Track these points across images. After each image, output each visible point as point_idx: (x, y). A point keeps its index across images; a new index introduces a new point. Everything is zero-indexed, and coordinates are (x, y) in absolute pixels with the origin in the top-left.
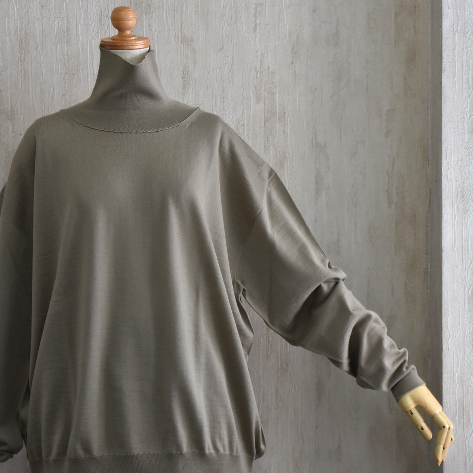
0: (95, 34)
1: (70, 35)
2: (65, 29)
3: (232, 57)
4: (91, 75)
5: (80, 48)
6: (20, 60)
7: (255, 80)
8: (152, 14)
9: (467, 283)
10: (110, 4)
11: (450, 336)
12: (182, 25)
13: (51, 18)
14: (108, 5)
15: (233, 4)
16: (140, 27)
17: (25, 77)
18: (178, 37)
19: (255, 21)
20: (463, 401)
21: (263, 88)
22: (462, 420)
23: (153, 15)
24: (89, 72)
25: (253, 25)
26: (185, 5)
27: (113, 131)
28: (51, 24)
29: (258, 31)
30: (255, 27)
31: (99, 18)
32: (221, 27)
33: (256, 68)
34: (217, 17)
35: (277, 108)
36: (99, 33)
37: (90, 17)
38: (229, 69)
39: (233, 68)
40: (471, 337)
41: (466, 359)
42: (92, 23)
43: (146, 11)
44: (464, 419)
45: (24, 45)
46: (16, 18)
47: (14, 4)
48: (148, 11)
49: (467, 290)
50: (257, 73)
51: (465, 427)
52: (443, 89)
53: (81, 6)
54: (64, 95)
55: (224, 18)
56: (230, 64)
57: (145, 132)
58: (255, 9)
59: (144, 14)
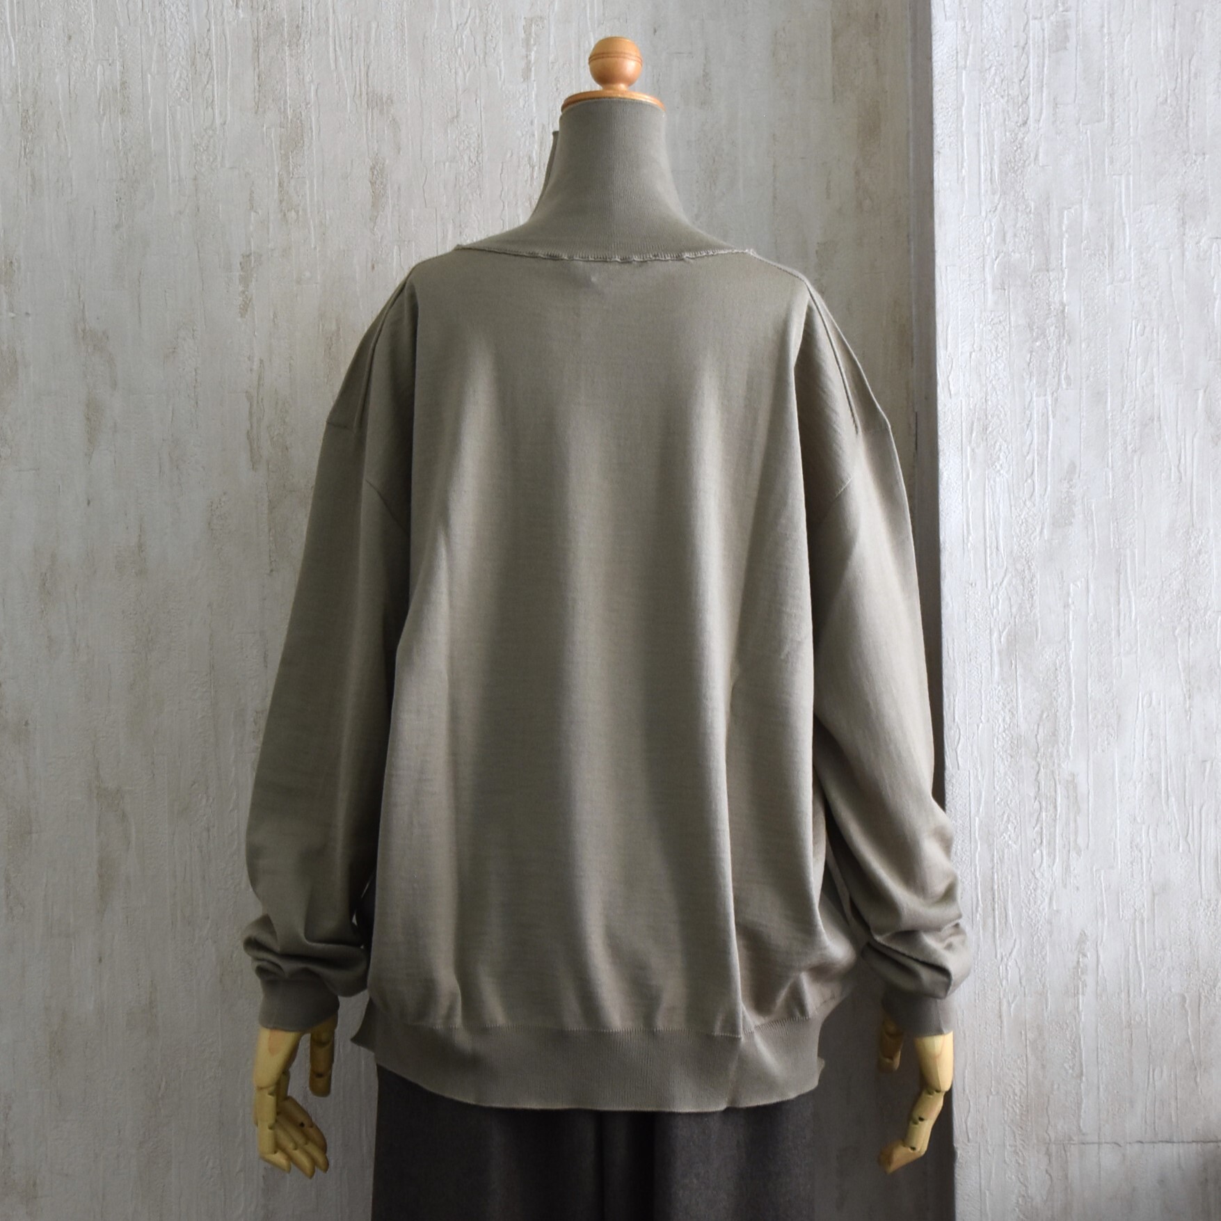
0: (182, 93)
1: (128, 98)
2: (119, 83)
3: (476, 135)
4: (174, 181)
5: (151, 125)
6: (23, 153)
7: (528, 185)
8: (304, 47)
9: (995, 620)
10: (213, 27)
11: (961, 737)
12: (368, 67)
13: (89, 61)
14: (209, 30)
15: (478, 21)
16: (278, 76)
17: (34, 191)
18: (361, 95)
19: (527, 56)
20: (993, 879)
22: (990, 921)
23: (306, 49)
24: (170, 175)
25: (523, 64)
26: (374, 25)
28: (87, 76)
29: (533, 78)
30: (528, 69)
31: (189, 59)
32: (453, 71)
33: (530, 158)
34: (444, 49)
36: (191, 90)
37: (170, 56)
38: (472, 162)
39: (480, 159)
40: (1008, 739)
41: (997, 788)
42: (176, 70)
43: (290, 41)
44: (994, 918)
45: (31, 122)
46: (13, 63)
47: (10, 34)
48: (295, 40)
49: (995, 635)
50: (533, 167)
51: (997, 935)
52: (936, 195)
53: (151, 34)
54: (117, 227)
55: (460, 51)
56: (474, 149)
58: (527, 29)
59: (287, 48)
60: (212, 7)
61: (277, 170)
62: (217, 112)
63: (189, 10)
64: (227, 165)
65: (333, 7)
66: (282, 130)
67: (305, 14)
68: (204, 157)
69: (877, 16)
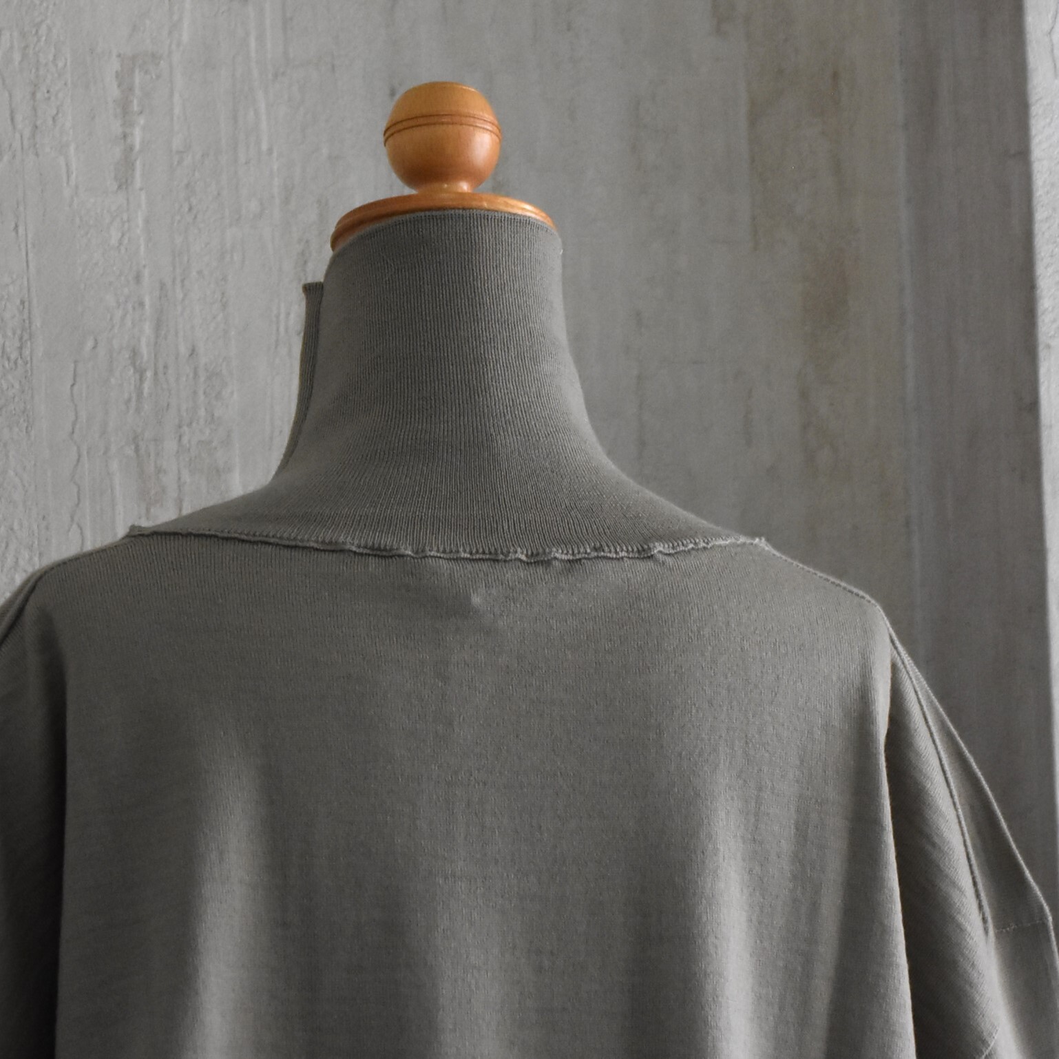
3: (18, 302)
7: (131, 411)
15: (17, 57)
19: (125, 136)
21: (170, 445)
25: (118, 152)
29: (138, 183)
30: (127, 163)
33: (135, 353)
38: (9, 359)
39: (27, 352)
50: (141, 373)
52: (1045, 434)
56: (14, 334)
58: (123, 80)
69: (835, 76)
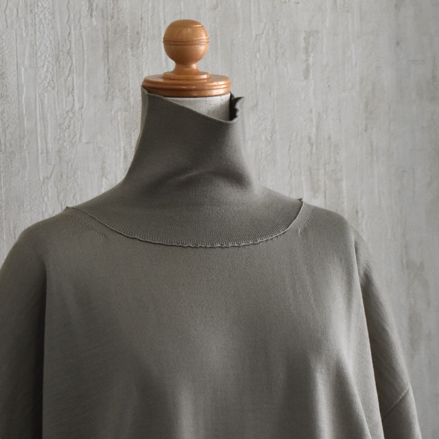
0: (48, 83)
1: (6, 85)
4: (42, 153)
5: (24, 108)
7: (309, 159)
8: (143, 49)
10: (73, 32)
14: (69, 34)
16: (123, 71)
19: (307, 60)
23: (144, 51)
24: (40, 148)
25: (304, 66)
27: (181, 244)
29: (311, 77)
30: (307, 71)
31: (54, 57)
32: (253, 70)
33: (310, 138)
34: (247, 53)
35: (345, 204)
36: (55, 81)
37: (39, 54)
39: (273, 138)
42: (44, 64)
43: (132, 44)
48: (135, 43)
50: (312, 145)
53: (24, 35)
55: (258, 55)
57: (236, 245)
58: (306, 40)
59: (129, 49)
60: (72, 16)
61: (122, 144)
62: (76, 99)
63: (54, 18)
64: (84, 140)
65: (164, 19)
66: (127, 113)
67: (143, 23)
68: (66, 135)
